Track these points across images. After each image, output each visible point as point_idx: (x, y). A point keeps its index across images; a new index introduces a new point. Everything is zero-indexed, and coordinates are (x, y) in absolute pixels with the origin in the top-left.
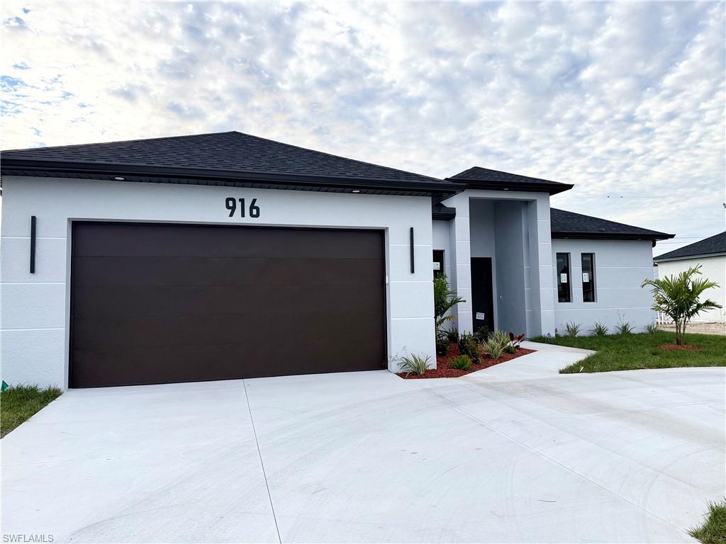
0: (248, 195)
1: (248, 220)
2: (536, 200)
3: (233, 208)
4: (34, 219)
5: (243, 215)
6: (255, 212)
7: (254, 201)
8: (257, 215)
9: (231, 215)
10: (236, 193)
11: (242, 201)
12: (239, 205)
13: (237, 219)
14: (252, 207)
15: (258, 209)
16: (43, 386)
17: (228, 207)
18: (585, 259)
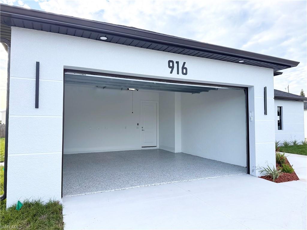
0: (181, 59)
1: (181, 77)
3: (172, 68)
5: (178, 73)
6: (184, 71)
7: (184, 63)
8: (186, 74)
9: (171, 72)
10: (175, 57)
11: (177, 63)
12: (175, 65)
13: (174, 76)
14: (183, 68)
15: (186, 69)
17: (169, 67)
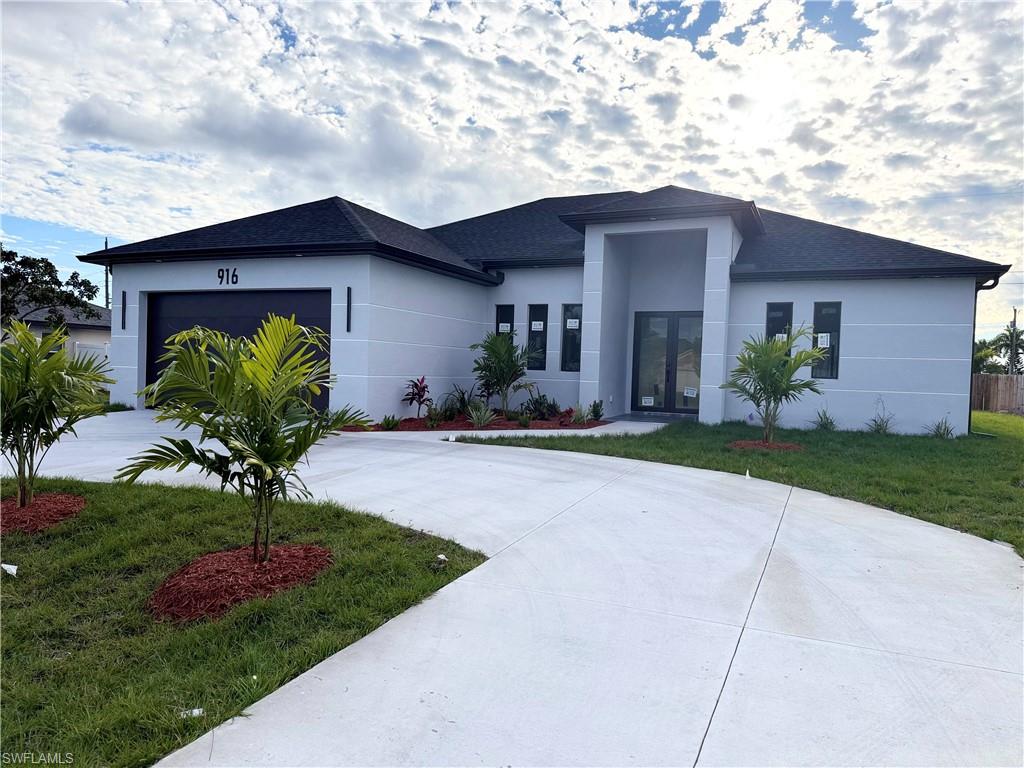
0: (231, 266)
1: (231, 287)
2: (707, 229)
3: (222, 278)
5: (228, 283)
6: (235, 279)
7: (234, 270)
8: (236, 283)
9: (221, 283)
10: (224, 265)
11: (227, 270)
12: (225, 273)
13: (225, 286)
15: (236, 276)
17: (220, 276)
18: (824, 311)
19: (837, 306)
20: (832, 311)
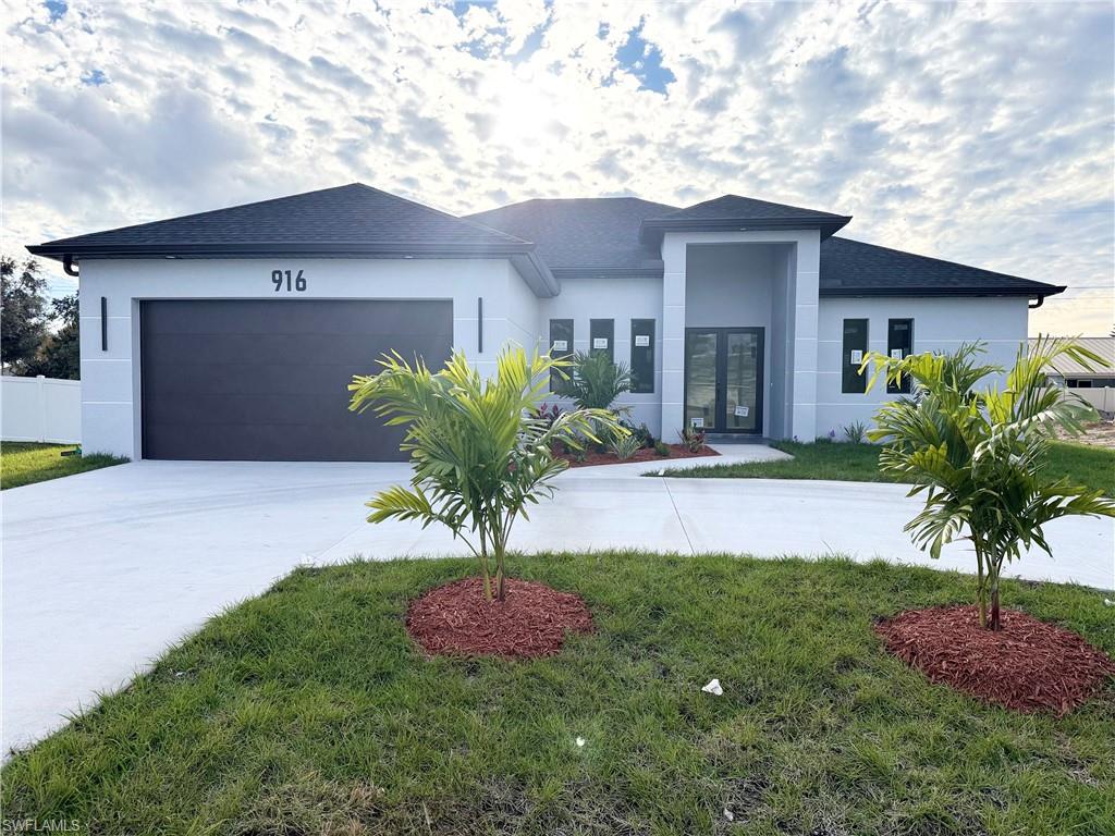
0: (294, 267)
1: (295, 294)
2: (796, 243)
3: (279, 282)
4: (104, 300)
5: (289, 289)
6: (301, 285)
7: (301, 272)
8: (304, 288)
9: (277, 289)
10: (283, 265)
11: (288, 273)
12: (285, 277)
13: (283, 293)
14: (299, 279)
15: (304, 281)
16: (117, 455)
17: (274, 281)
18: (896, 327)
19: (909, 322)
20: (905, 327)
